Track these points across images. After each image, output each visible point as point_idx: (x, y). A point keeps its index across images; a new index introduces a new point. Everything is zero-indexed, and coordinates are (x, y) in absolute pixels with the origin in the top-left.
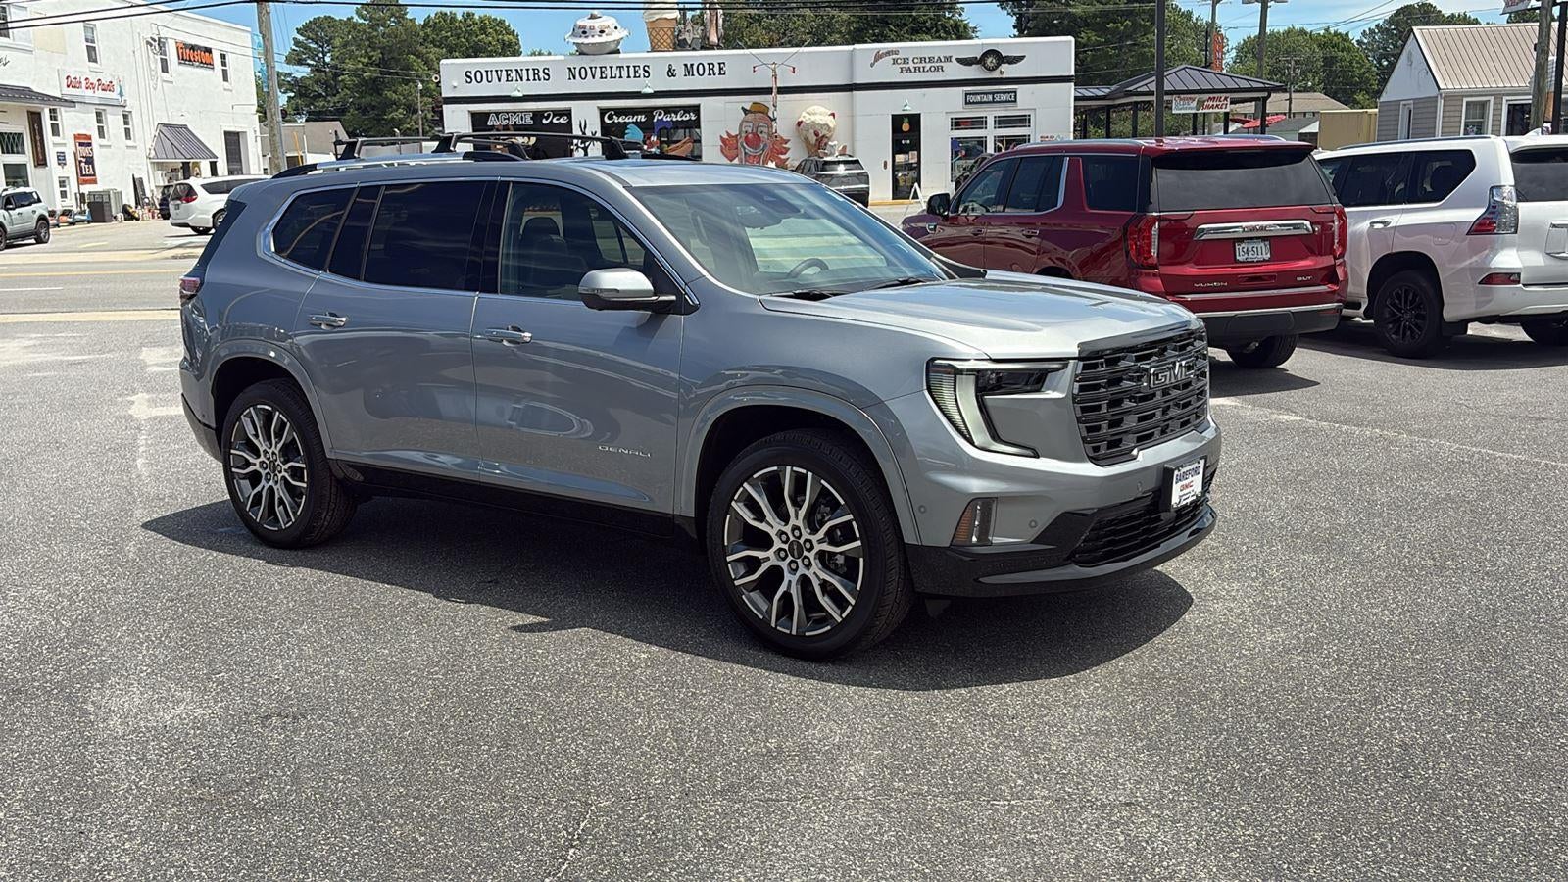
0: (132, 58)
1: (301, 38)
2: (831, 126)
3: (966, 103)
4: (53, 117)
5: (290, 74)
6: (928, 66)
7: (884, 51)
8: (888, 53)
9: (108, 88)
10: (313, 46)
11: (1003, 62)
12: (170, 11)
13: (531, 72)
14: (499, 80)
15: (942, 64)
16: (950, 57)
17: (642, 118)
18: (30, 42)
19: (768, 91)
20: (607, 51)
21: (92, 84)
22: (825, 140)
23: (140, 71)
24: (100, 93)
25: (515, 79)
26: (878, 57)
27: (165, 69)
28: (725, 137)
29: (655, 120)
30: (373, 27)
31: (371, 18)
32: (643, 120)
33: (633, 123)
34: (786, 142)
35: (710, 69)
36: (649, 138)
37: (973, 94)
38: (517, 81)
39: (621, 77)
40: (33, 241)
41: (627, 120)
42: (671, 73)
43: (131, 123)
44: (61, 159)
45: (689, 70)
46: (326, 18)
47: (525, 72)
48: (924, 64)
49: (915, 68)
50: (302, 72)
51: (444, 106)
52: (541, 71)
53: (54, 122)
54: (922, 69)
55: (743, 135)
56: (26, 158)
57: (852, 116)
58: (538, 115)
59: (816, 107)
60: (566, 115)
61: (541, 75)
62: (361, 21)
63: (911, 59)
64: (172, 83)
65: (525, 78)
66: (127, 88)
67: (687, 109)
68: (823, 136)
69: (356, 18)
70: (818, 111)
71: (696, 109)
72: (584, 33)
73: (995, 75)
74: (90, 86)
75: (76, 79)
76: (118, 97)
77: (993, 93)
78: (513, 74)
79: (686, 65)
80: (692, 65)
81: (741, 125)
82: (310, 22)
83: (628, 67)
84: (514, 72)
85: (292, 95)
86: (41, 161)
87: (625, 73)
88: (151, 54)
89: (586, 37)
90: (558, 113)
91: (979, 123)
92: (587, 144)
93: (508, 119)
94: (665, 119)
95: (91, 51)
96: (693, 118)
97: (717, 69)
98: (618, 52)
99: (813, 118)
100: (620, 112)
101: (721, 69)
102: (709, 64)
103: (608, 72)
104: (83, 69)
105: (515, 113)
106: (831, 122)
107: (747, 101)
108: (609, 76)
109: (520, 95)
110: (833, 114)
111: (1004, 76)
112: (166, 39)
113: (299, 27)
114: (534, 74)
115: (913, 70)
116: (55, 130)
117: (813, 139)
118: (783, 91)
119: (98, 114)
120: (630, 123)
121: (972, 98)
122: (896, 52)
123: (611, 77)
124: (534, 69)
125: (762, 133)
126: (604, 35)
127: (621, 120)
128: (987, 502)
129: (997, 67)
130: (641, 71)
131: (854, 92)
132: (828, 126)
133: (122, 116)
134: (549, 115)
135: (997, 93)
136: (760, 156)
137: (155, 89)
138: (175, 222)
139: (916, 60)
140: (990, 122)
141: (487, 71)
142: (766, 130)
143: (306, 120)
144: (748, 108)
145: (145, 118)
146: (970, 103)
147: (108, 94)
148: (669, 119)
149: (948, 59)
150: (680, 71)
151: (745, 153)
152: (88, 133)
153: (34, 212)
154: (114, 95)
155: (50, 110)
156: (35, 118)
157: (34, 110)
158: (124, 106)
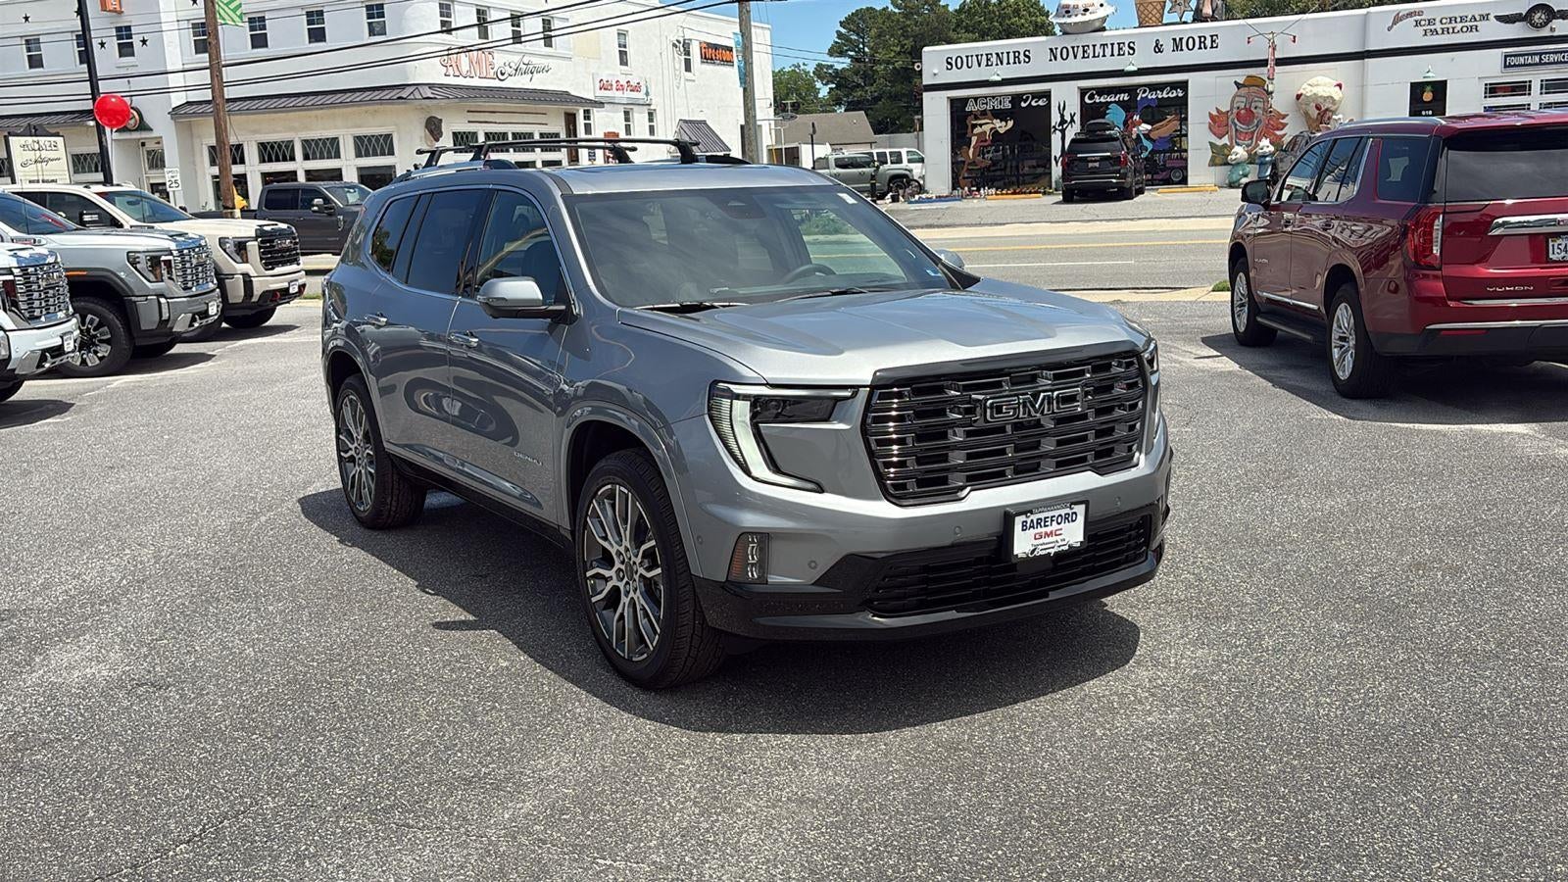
0: (659, 59)
1: (843, 31)
2: (1336, 98)
3: (1505, 66)
4: (587, 117)
5: (832, 66)
6: (1459, 26)
7: (1405, 13)
8: (1410, 14)
9: (636, 89)
10: (854, 37)
11: (1555, 18)
12: (684, 11)
13: (1011, 55)
14: (979, 65)
15: (1475, 23)
16: (1488, 15)
17: (1125, 97)
18: (570, 50)
19: (1263, 63)
20: (1090, 29)
21: (622, 86)
22: (1329, 114)
23: (666, 72)
24: (629, 94)
25: (995, 63)
26: (1397, 19)
27: (688, 68)
28: (1215, 113)
29: (1139, 99)
30: (906, 16)
31: (906, 7)
32: (1126, 98)
33: (1115, 102)
34: (1284, 117)
35: (1200, 42)
36: (1132, 117)
37: (1515, 56)
38: (997, 65)
39: (1104, 56)
41: (1109, 100)
42: (1158, 49)
43: (655, 120)
44: (592, 156)
45: (1177, 45)
46: (868, 9)
47: (1005, 55)
48: (1454, 25)
49: (1443, 29)
50: (842, 63)
51: (924, 94)
52: (1022, 54)
53: (587, 122)
54: (1451, 30)
55: (1235, 111)
56: (562, 156)
57: (1363, 86)
58: (1016, 99)
59: (1319, 78)
60: (1045, 97)
61: (1022, 57)
62: (897, 11)
63: (1438, 20)
64: (694, 81)
65: (1005, 61)
66: (653, 87)
67: (1174, 86)
68: (1327, 110)
69: (891, 8)
70: (1321, 82)
71: (1184, 85)
72: (1067, 12)
73: (1545, 32)
74: (620, 88)
75: (607, 81)
76: (645, 97)
77: (1541, 54)
78: (994, 59)
79: (1174, 40)
80: (1181, 39)
81: (1232, 102)
82: (853, 14)
83: (1112, 44)
84: (995, 56)
85: (834, 86)
86: (574, 158)
87: (1108, 51)
88: (676, 55)
89: (1070, 17)
90: (1037, 95)
91: (1521, 88)
92: (1065, 126)
93: (986, 104)
94: (1149, 97)
95: (623, 55)
96: (1180, 95)
97: (1208, 43)
98: (1103, 29)
99: (1315, 90)
100: (1101, 91)
101: (1213, 41)
102: (1200, 37)
103: (1090, 51)
104: (614, 71)
105: (994, 97)
106: (1336, 94)
107: (1241, 75)
108: (1091, 55)
109: (999, 79)
110: (1340, 86)
111: (1556, 34)
112: (691, 40)
113: (843, 19)
114: (1015, 57)
115: (1440, 32)
116: (588, 128)
117: (1314, 113)
118: (1281, 62)
119: (627, 113)
120: (1111, 102)
121: (1515, 61)
122: (1420, 13)
123: (1094, 56)
124: (1014, 52)
125: (1256, 108)
126: (1088, 13)
127: (1102, 100)
128: (764, 537)
129: (1546, 24)
130: (1126, 49)
131: (1366, 60)
132: (1332, 97)
134: (1028, 98)
135: (1546, 53)
136: (1253, 133)
137: (678, 88)
139: (1444, 21)
140: (1536, 87)
141: (967, 57)
142: (1261, 105)
143: (845, 111)
144: (1242, 82)
145: (668, 115)
146: (1510, 66)
147: (634, 95)
148: (1154, 97)
149: (1485, 17)
150: (1168, 45)
151: (1236, 130)
152: (617, 131)
154: (641, 95)
155: (584, 111)
156: (571, 119)
157: (571, 111)
158: (649, 105)
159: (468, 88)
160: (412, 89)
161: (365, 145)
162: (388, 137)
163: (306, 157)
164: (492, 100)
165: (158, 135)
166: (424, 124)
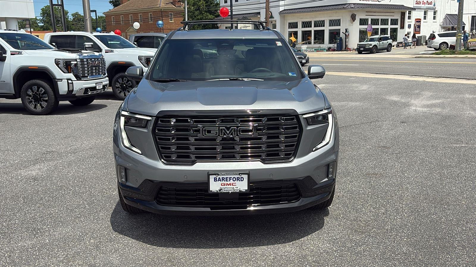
9: (430, 3)
21: (425, 3)
24: (427, 6)
40: (386, 51)
43: (436, 14)
44: (409, 26)
53: (409, 15)
56: (398, 26)
66: (437, 3)
75: (419, 1)
86: (402, 27)
116: (409, 18)
119: (425, 12)
133: (433, 12)
137: (447, 3)
138: (429, 46)
145: (442, 13)
147: (430, 6)
152: (420, 18)
153: (388, 42)
154: (432, 6)
155: (409, 12)
156: (403, 14)
157: (403, 12)
158: (435, 9)
159: (367, 4)
160: (348, 5)
161: (333, 23)
162: (339, 20)
163: (315, 26)
164: (376, 8)
165: (275, 19)
166: (350, 16)
